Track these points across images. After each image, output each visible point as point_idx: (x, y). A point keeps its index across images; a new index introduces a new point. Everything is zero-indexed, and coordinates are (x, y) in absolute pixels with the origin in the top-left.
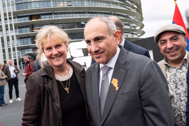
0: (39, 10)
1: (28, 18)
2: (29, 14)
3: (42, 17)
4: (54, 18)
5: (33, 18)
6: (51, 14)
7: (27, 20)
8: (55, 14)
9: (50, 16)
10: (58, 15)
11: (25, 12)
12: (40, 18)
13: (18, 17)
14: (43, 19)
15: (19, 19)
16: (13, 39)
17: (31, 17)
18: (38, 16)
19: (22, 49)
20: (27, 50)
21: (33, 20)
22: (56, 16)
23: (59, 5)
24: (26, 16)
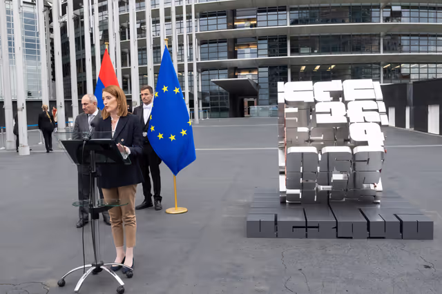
16: (191, 44)
19: (203, 70)
20: (216, 72)
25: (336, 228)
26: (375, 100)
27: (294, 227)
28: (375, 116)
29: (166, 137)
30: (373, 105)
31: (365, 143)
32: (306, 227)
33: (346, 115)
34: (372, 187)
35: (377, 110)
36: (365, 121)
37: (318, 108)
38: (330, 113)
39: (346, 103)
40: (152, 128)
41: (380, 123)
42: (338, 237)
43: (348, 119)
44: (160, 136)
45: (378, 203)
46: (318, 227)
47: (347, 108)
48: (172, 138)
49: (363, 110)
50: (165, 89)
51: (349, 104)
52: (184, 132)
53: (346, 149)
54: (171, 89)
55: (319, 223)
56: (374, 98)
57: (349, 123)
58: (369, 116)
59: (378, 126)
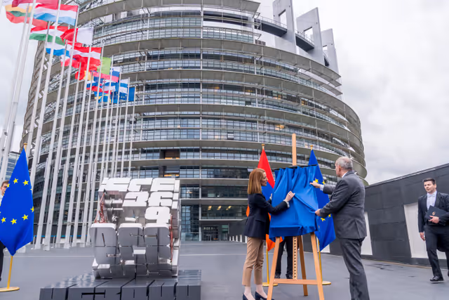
0: (178, 143)
1: (158, 154)
2: (162, 148)
3: (182, 154)
4: (199, 157)
5: (166, 153)
6: (197, 151)
7: (156, 158)
8: (204, 151)
9: (196, 154)
10: (209, 154)
11: (155, 144)
12: (179, 157)
13: (144, 152)
14: (184, 157)
17: (164, 153)
18: (176, 153)
21: (166, 159)
22: (205, 154)
23: (213, 137)
24: (156, 151)
25: (121, 293)
26: (173, 192)
27: (83, 294)
28: (169, 202)
29: (9, 220)
30: (170, 195)
31: (155, 221)
32: (94, 294)
33: (147, 202)
34: (169, 262)
35: (172, 198)
36: (160, 206)
37: (128, 196)
38: (136, 199)
39: (150, 193)
41: (170, 207)
43: (148, 203)
44: (4, 220)
45: (176, 277)
46: (104, 293)
47: (149, 196)
48: (14, 221)
49: (161, 198)
50: (16, 181)
51: (152, 195)
52: (25, 217)
53: (139, 225)
54: (21, 181)
55: (105, 289)
56: (172, 190)
57: (147, 206)
58: (164, 202)
59: (169, 209)
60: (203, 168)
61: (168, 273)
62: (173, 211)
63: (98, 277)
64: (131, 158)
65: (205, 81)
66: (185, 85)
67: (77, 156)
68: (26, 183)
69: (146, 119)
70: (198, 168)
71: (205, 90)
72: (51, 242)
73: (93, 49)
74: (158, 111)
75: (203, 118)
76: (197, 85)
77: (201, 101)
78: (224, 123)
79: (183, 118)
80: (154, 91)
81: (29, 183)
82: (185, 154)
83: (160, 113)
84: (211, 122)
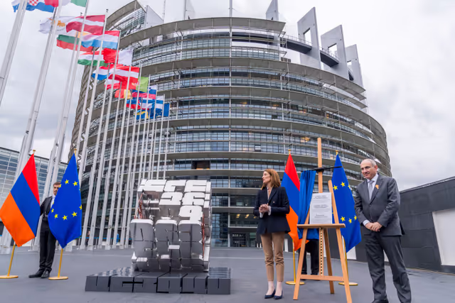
0: (208, 155)
1: (190, 165)
2: (193, 159)
3: (212, 165)
4: (229, 168)
5: (198, 165)
6: (226, 162)
7: (188, 168)
8: (233, 162)
9: (225, 165)
10: (238, 165)
11: (188, 155)
12: (209, 167)
13: (177, 163)
14: (214, 168)
15: (178, 166)
17: (195, 164)
18: (206, 164)
21: (197, 169)
22: (234, 165)
23: (241, 149)
24: (188, 162)
25: (157, 283)
26: (205, 193)
27: (123, 282)
29: (61, 217)
30: (202, 195)
31: (188, 218)
32: (133, 282)
33: (181, 201)
35: (204, 198)
37: (164, 196)
38: (171, 199)
40: (52, 211)
41: (202, 206)
42: (157, 292)
43: (182, 203)
44: (56, 216)
45: (207, 272)
46: (142, 283)
48: (65, 218)
50: (67, 182)
52: (74, 214)
53: (174, 222)
54: (71, 183)
55: (143, 279)
56: (204, 191)
57: (181, 205)
58: (197, 202)
59: (201, 208)
60: (231, 178)
61: (200, 267)
62: (205, 210)
63: (137, 270)
64: (165, 168)
65: (234, 97)
66: (214, 101)
67: (117, 167)
68: (75, 184)
69: (179, 133)
70: (226, 178)
71: (234, 105)
72: (94, 244)
73: (132, 69)
74: (190, 125)
75: (232, 131)
76: (226, 101)
77: (230, 116)
78: (251, 136)
79: (213, 132)
80: (187, 107)
81: (78, 184)
82: (215, 165)
83: (191, 127)
84: (239, 135)
